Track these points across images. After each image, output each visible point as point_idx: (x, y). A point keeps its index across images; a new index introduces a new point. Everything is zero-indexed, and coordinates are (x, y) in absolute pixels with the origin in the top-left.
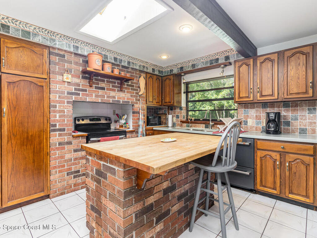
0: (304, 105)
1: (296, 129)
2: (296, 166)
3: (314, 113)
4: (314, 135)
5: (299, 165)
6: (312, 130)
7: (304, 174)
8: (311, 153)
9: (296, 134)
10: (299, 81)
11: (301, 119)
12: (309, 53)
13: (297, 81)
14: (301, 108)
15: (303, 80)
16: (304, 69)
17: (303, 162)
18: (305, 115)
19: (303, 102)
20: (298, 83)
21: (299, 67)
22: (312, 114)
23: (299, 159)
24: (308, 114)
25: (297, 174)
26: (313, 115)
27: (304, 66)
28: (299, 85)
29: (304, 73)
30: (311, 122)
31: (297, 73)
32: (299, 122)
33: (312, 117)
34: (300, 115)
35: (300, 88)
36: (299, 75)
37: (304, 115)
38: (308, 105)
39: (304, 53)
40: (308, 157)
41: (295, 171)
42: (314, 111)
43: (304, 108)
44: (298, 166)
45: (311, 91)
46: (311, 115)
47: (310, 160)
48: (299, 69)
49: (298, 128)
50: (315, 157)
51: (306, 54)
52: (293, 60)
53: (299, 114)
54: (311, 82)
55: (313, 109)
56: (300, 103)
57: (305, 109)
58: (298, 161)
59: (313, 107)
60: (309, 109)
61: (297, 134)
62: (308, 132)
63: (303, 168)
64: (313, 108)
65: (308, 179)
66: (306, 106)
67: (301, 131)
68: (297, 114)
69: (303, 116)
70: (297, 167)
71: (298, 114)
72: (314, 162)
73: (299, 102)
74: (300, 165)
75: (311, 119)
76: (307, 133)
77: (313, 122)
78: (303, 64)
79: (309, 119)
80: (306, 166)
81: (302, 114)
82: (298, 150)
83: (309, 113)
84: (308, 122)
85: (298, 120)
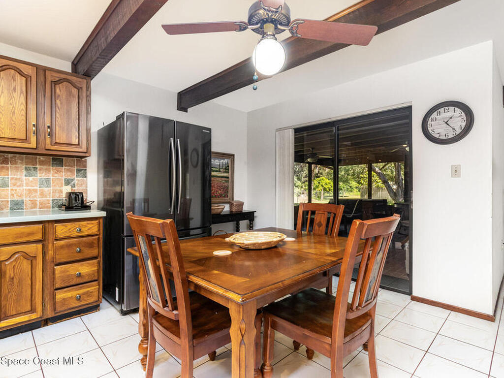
0: (19, 161)
1: (4, 203)
2: (14, 266)
3: (34, 176)
4: (35, 210)
5: (19, 262)
6: (32, 202)
7: (28, 275)
8: (39, 236)
9: (5, 211)
10: (14, 119)
11: (14, 185)
12: (31, 77)
13: (11, 118)
14: (14, 166)
15: (21, 119)
16: (23, 100)
17: (26, 256)
18: (20, 178)
19: (18, 155)
20: (13, 121)
21: (15, 95)
22: (32, 176)
23: (18, 252)
24: (26, 176)
25: (16, 281)
26: (33, 179)
27: (22, 94)
28: (14, 125)
29: (23, 107)
30: (29, 189)
31: (11, 104)
32: (9, 190)
33: (32, 181)
34: (12, 179)
35: (16, 130)
36: (13, 107)
37: (18, 177)
38: (25, 162)
39: (22, 74)
40: (34, 245)
41: (12, 276)
42: (34, 172)
43: (19, 167)
44: (17, 265)
45: (33, 139)
46: (31, 179)
47: (37, 249)
48: (14, 97)
49: (8, 201)
50: (45, 243)
51: (27, 78)
52: (3, 78)
53: (10, 177)
54: (34, 125)
55: (33, 169)
56: (11, 158)
57: (20, 169)
58: (17, 256)
59: (33, 165)
60: (26, 169)
61: (7, 210)
62: (26, 206)
63: (26, 265)
64: (33, 167)
65: (34, 282)
66: (22, 163)
67: (15, 205)
68: (7, 177)
69: (16, 179)
70: (16, 267)
71: (8, 175)
72: (43, 250)
73: (10, 155)
74: (21, 261)
75: (31, 184)
76: (24, 207)
77: (33, 190)
78: (22, 92)
79: (27, 185)
80: (31, 260)
81: (16, 177)
82: (17, 237)
83: (27, 174)
84: (25, 189)
85: (8, 186)
